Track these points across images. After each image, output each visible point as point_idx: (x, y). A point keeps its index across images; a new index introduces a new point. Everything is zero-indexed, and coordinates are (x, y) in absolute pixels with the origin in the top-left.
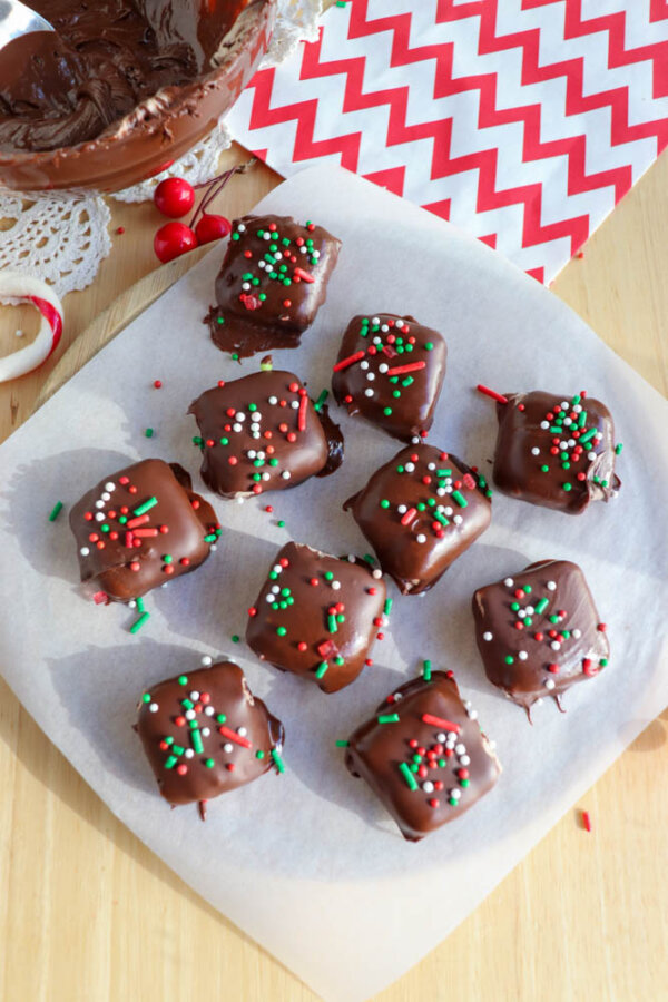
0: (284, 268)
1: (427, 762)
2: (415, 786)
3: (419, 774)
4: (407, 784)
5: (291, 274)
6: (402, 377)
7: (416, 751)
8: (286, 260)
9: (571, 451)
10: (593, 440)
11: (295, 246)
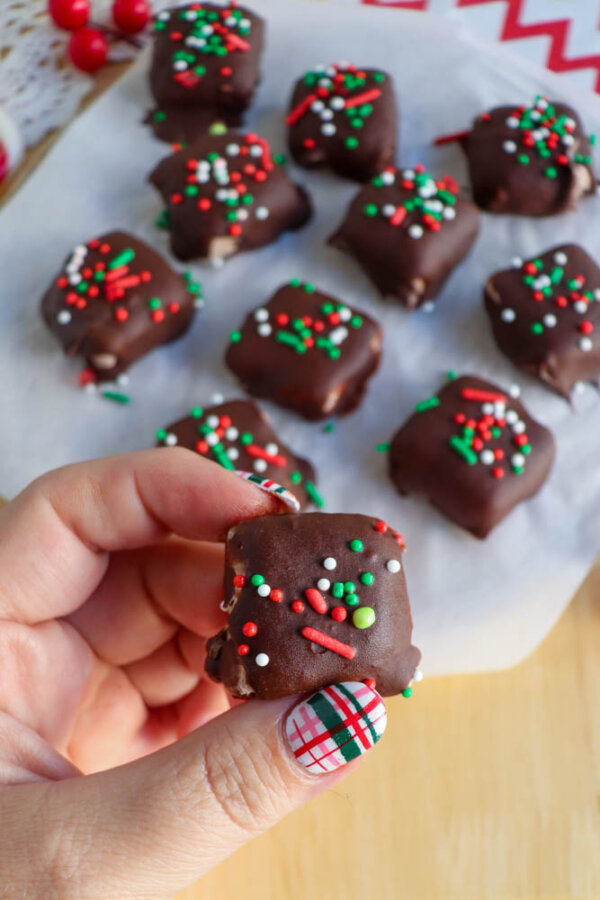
0: (216, 40)
1: (478, 434)
2: (472, 459)
3: (473, 448)
4: (462, 459)
5: (224, 43)
6: (358, 107)
7: (463, 425)
8: (216, 33)
9: (547, 140)
10: (565, 128)
11: (221, 20)
